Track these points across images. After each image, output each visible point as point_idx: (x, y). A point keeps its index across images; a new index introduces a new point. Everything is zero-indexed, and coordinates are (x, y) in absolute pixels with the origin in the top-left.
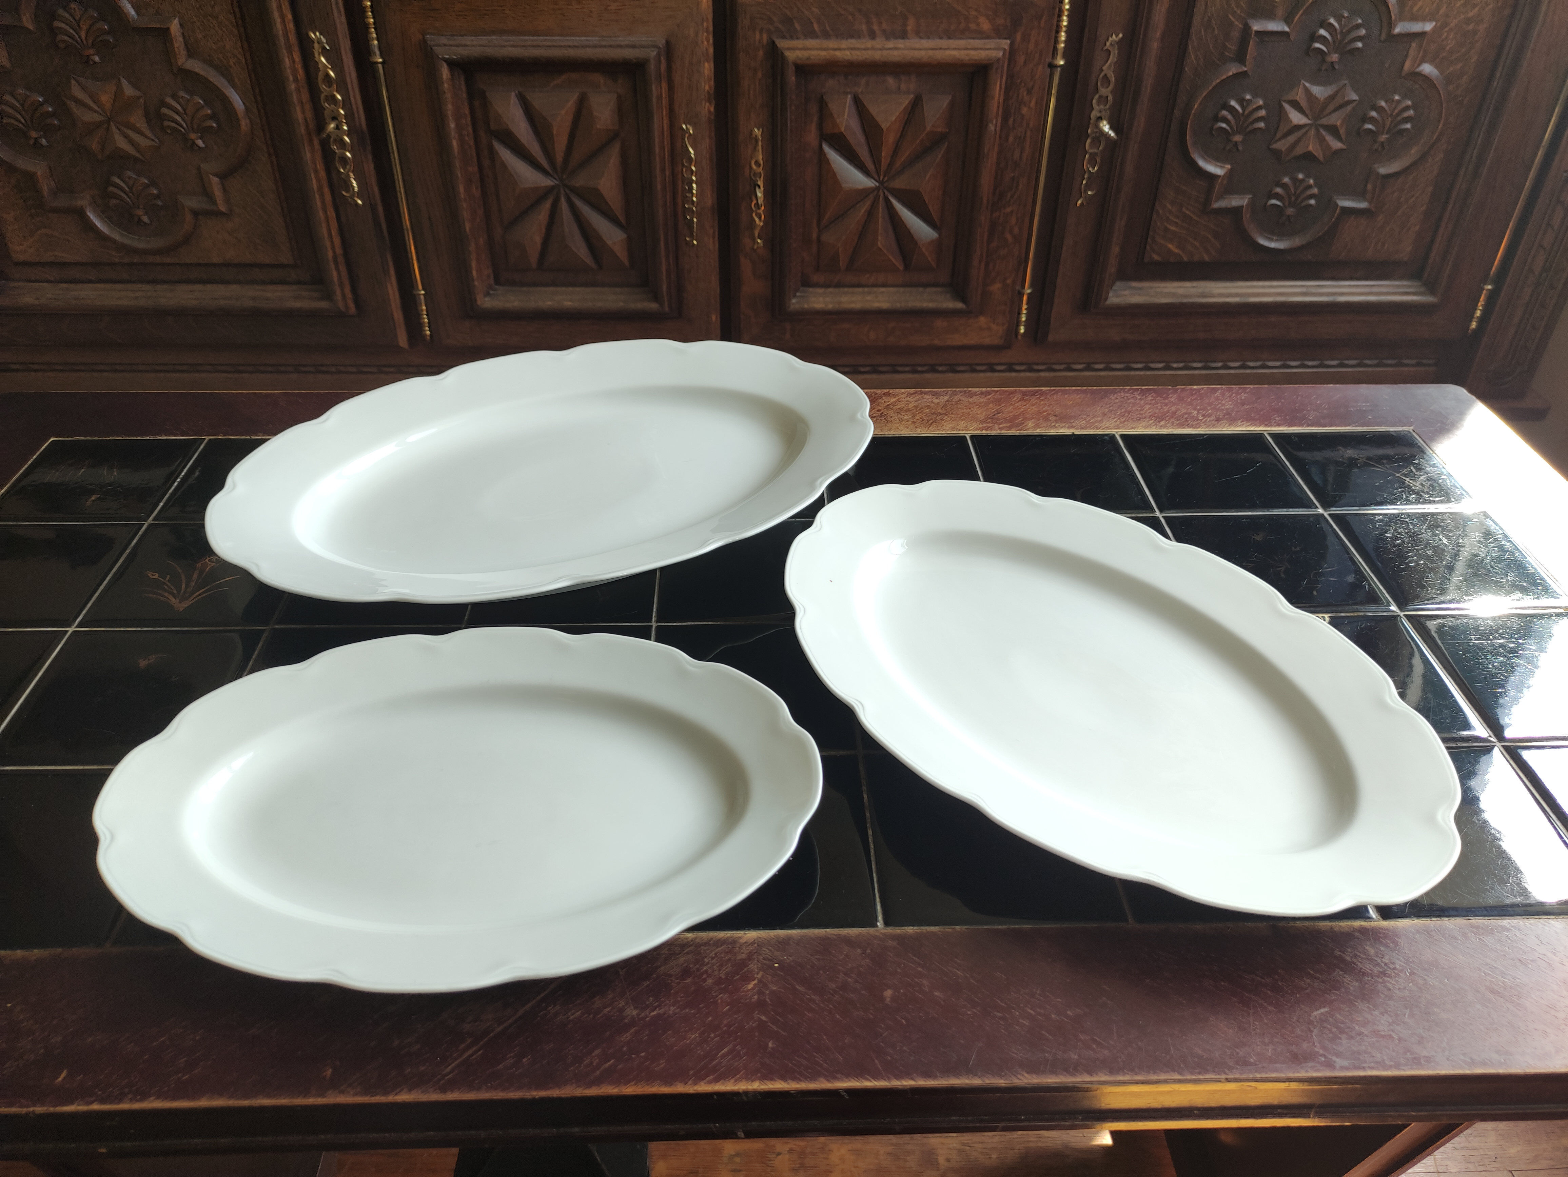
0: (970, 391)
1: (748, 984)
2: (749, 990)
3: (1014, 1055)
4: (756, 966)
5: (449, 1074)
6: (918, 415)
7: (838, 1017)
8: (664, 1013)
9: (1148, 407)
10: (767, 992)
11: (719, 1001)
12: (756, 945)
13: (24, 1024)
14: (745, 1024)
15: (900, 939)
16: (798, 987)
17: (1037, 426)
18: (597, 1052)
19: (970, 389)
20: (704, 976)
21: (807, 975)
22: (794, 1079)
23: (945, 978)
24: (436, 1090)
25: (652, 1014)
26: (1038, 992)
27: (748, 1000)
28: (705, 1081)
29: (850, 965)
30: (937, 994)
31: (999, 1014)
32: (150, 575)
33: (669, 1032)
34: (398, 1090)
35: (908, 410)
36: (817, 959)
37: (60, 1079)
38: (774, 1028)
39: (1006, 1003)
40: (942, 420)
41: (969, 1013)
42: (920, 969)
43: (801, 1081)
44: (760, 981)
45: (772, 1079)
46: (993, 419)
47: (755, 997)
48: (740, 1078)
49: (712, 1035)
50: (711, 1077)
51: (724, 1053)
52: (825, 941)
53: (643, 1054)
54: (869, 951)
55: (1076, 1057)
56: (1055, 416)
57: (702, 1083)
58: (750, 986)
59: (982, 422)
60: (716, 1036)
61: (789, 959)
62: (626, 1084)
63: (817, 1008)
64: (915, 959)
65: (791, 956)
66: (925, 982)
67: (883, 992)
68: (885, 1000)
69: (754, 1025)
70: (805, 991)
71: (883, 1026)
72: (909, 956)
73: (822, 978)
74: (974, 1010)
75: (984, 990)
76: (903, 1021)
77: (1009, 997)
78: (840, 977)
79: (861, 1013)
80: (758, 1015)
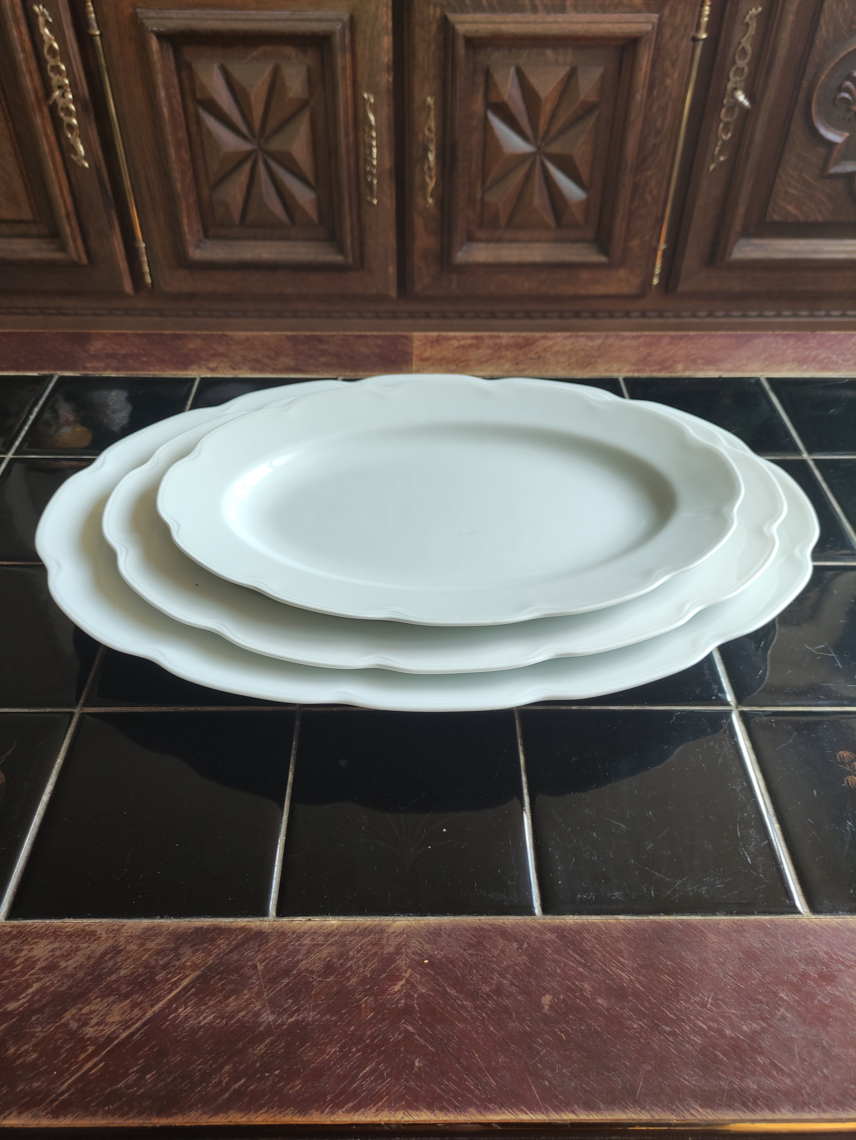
0: (622, 335)
1: (395, 984)
2: (396, 993)
3: (685, 1082)
4: (404, 962)
5: (63, 1093)
6: (574, 358)
7: (491, 1029)
8: (303, 1020)
9: (789, 351)
10: (416, 996)
11: (363, 1006)
12: (405, 936)
14: (391, 1036)
15: (560, 931)
16: (448, 990)
17: (686, 369)
18: (227, 1068)
20: (349, 974)
21: (459, 974)
22: (442, 1109)
23: (608, 982)
24: (47, 1114)
25: (290, 1020)
26: (710, 1000)
27: (394, 1006)
28: (344, 1109)
29: (505, 963)
30: (600, 1001)
31: (668, 1029)
33: (308, 1045)
34: (6, 1114)
35: (564, 353)
36: (470, 954)
38: (422, 1041)
39: (675, 1015)
40: (596, 362)
41: (635, 1026)
42: (581, 970)
43: (449, 1111)
44: (408, 981)
45: (417, 1109)
46: (644, 361)
47: (402, 1001)
48: (382, 1106)
49: (354, 1050)
50: (351, 1104)
51: (365, 1074)
52: (479, 931)
53: (277, 1072)
54: (525, 945)
55: (755, 1087)
56: (703, 359)
57: (340, 1112)
58: (397, 988)
59: (634, 364)
60: (358, 1051)
61: (440, 954)
62: (256, 1112)
63: (469, 1017)
64: (576, 956)
65: (442, 951)
66: (586, 986)
67: (541, 998)
68: (543, 1008)
69: (400, 1037)
70: (456, 994)
71: (541, 1041)
72: (568, 953)
73: (474, 979)
74: (641, 1023)
75: (650, 998)
76: (563, 1035)
77: (678, 1006)
78: (495, 977)
79: (517, 1024)
80: (405, 1025)
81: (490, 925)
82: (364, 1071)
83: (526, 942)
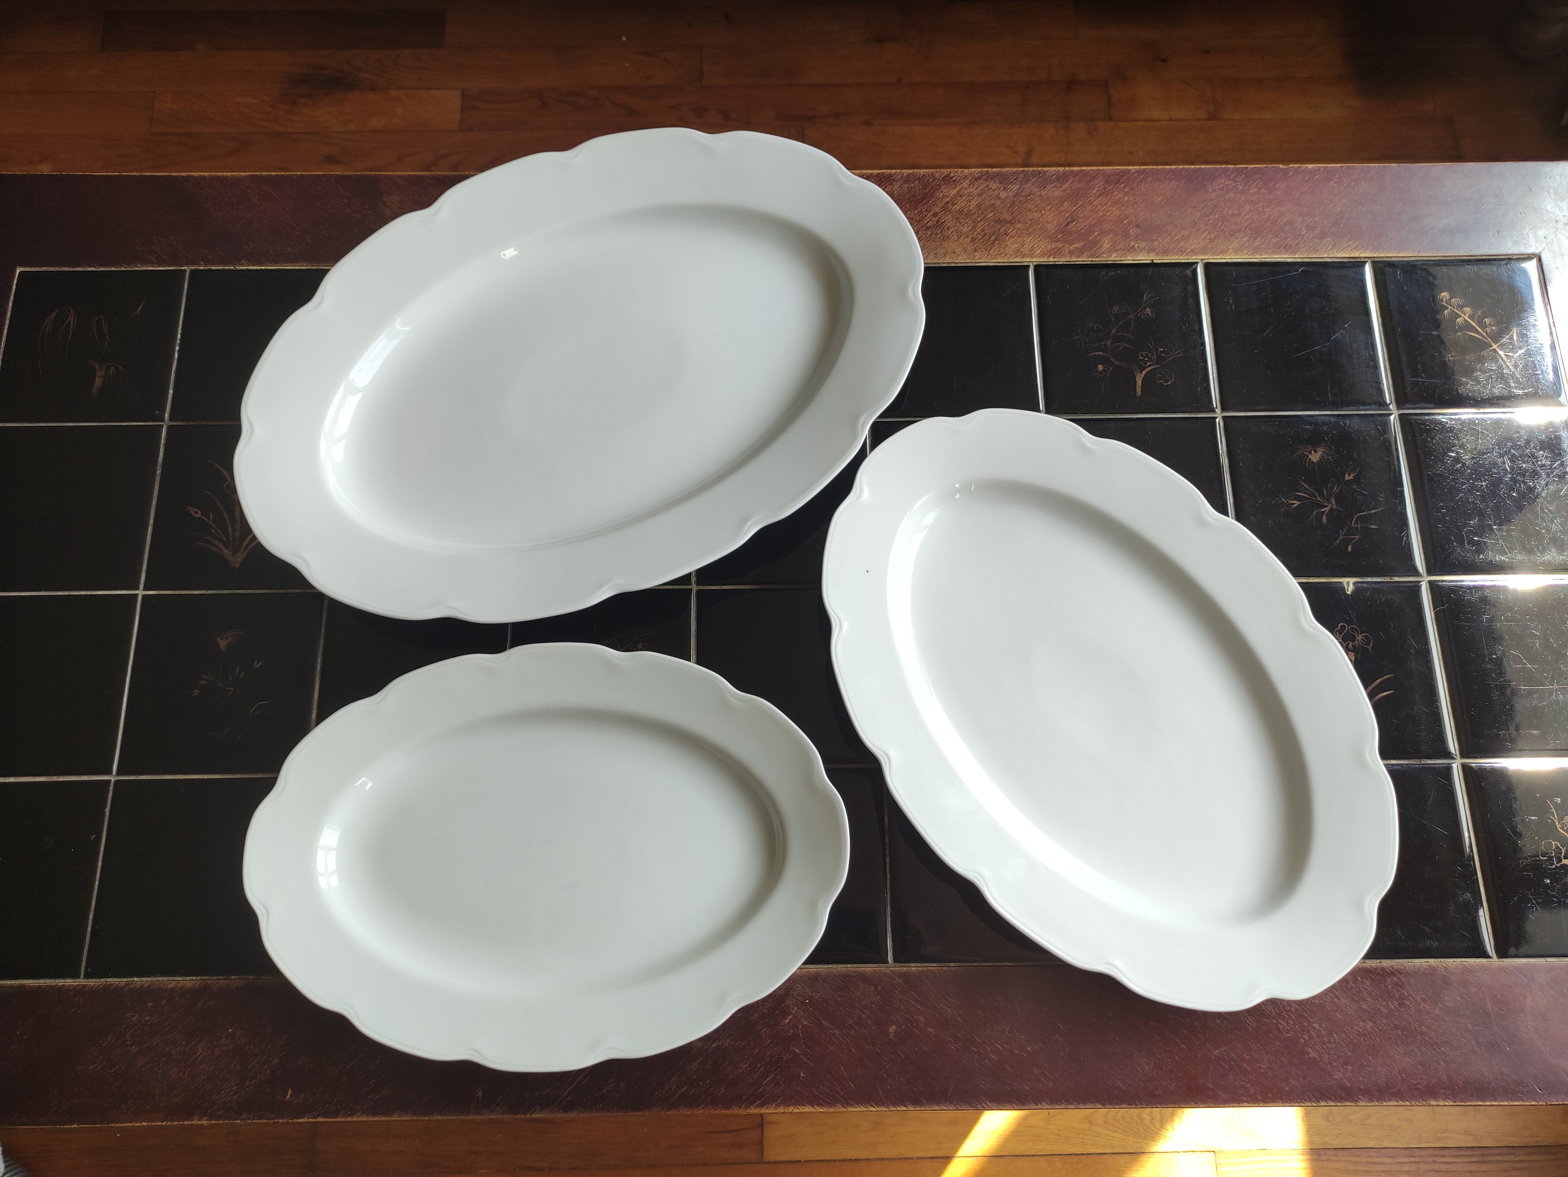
0: (1045, 172)
1: (786, 1019)
2: (786, 1025)
3: (982, 1086)
4: (791, 1002)
5: (567, 1096)
6: (979, 225)
7: (853, 1050)
8: (722, 1046)
9: (1247, 207)
10: (800, 1027)
11: (763, 1034)
12: (791, 981)
13: (247, 1048)
14: (783, 1056)
15: (905, 976)
16: (823, 1023)
17: (1114, 248)
18: (674, 1079)
19: (1045, 169)
20: (752, 1011)
21: (831, 1010)
22: (819, 1105)
23: (937, 1015)
24: (560, 1110)
25: (713, 1045)
26: (1007, 1030)
27: (785, 1034)
28: (754, 1105)
29: (864, 1002)
30: (930, 1030)
31: (975, 1049)
32: (192, 512)
33: (727, 1062)
34: (532, 1110)
35: (969, 215)
36: (838, 995)
37: (288, 1096)
38: (805, 1060)
39: (981, 1039)
40: (1006, 234)
41: (953, 1048)
42: (918, 1006)
43: (823, 1106)
44: (794, 1016)
45: (803, 1105)
46: (1064, 233)
47: (791, 1031)
48: (779, 1103)
49: (759, 1066)
50: (759, 1102)
51: (766, 1082)
52: (846, 978)
53: (708, 1081)
54: (879, 988)
55: (1028, 1088)
56: (1137, 226)
57: (752, 1107)
58: (787, 1021)
59: (1053, 239)
60: (762, 1066)
61: (817, 995)
62: (697, 1108)
63: (837, 1042)
64: (916, 996)
65: (819, 993)
66: (921, 1019)
67: (889, 1028)
68: (890, 1035)
69: (790, 1056)
70: (828, 1026)
71: (886, 1059)
72: (911, 994)
73: (842, 1014)
74: (957, 1046)
75: (966, 1027)
76: (902, 1054)
77: (985, 1033)
78: (856, 1012)
79: (871, 1046)
80: (793, 1048)
81: (854, 972)
82: (767, 1080)
83: (880, 987)
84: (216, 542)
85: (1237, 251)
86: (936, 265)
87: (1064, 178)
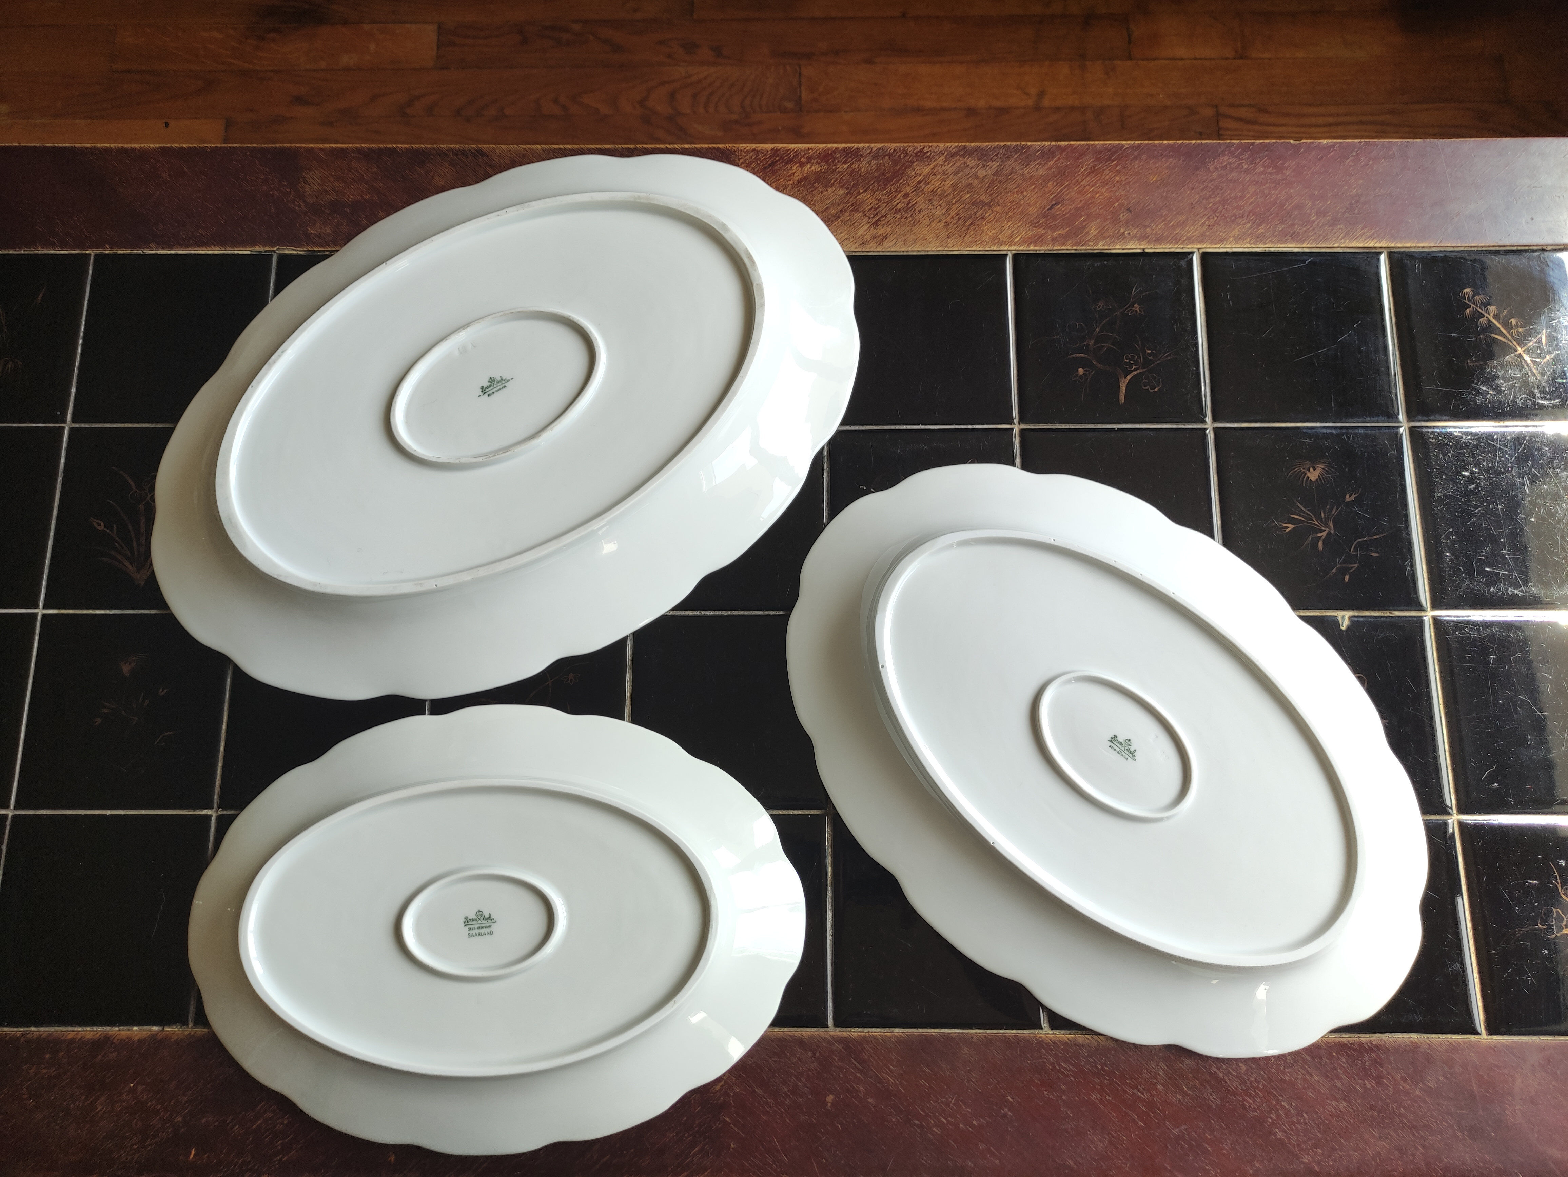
0: (1029, 147)
1: (716, 1085)
6: (954, 207)
7: (787, 1120)
9: (1252, 189)
10: (732, 1094)
11: (693, 1101)
13: (149, 1104)
14: (713, 1125)
15: (846, 1042)
16: (757, 1090)
17: (1101, 236)
19: (1029, 144)
23: (878, 1085)
26: (953, 1101)
27: (715, 1102)
29: (801, 1068)
30: (870, 1100)
31: (917, 1122)
32: (95, 524)
33: (653, 1130)
35: (943, 196)
36: (773, 1060)
37: (192, 1156)
38: (736, 1129)
39: (924, 1111)
40: (983, 218)
41: (894, 1120)
42: (858, 1075)
44: (726, 1082)
46: (1047, 217)
47: (722, 1098)
48: (707, 1175)
49: (686, 1135)
51: (695, 1152)
53: (632, 1150)
54: (817, 1055)
55: (972, 1165)
56: (1129, 210)
58: (718, 1088)
59: (1035, 224)
61: (751, 1060)
63: (771, 1112)
64: (856, 1063)
65: (752, 1058)
66: (861, 1088)
67: (826, 1097)
68: (827, 1105)
69: (720, 1126)
70: (762, 1093)
71: (823, 1131)
72: (851, 1061)
73: (777, 1081)
74: (898, 1118)
75: (908, 1098)
76: (839, 1126)
77: (928, 1105)
78: (792, 1080)
79: (807, 1117)
80: (723, 1117)
81: (791, 1036)
82: (694, 1151)
83: (818, 1052)
84: (120, 557)
85: (1238, 239)
86: (905, 253)
87: (1049, 154)
